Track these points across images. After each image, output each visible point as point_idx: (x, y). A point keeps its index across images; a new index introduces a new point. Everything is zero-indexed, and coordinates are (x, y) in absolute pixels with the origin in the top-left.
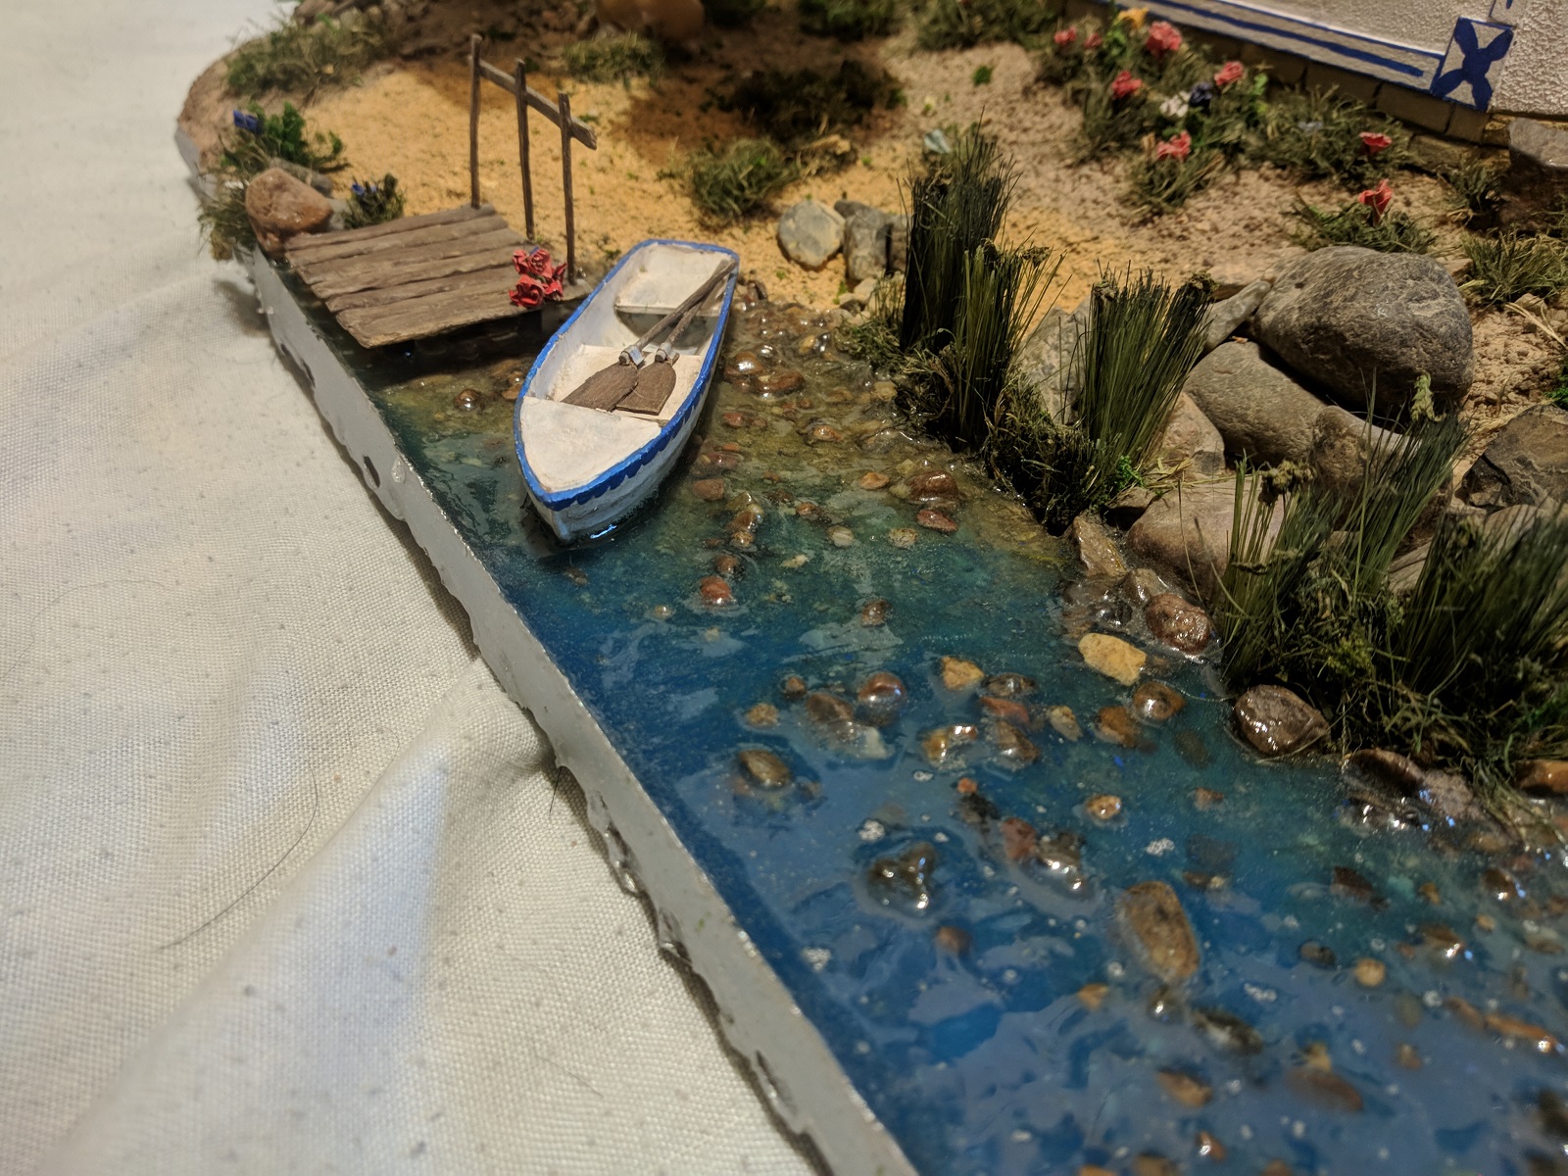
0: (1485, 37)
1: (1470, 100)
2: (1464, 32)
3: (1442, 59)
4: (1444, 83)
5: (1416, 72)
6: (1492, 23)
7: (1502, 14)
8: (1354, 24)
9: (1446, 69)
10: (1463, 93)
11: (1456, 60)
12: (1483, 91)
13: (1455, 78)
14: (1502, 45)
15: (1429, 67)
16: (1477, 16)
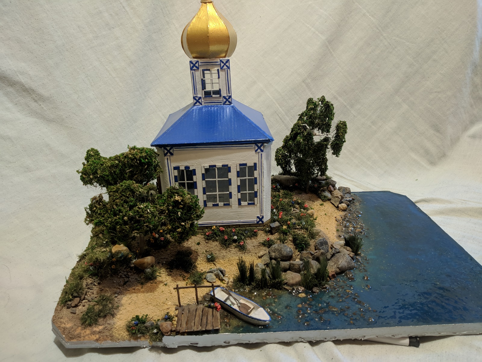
0: (261, 217)
1: (261, 223)
2: (258, 217)
3: (257, 220)
4: (258, 222)
5: (255, 222)
6: (261, 216)
7: (261, 215)
8: (244, 220)
9: (258, 221)
10: (260, 222)
11: (258, 220)
12: (263, 222)
13: (259, 221)
14: (263, 217)
15: (256, 221)
16: (259, 216)
